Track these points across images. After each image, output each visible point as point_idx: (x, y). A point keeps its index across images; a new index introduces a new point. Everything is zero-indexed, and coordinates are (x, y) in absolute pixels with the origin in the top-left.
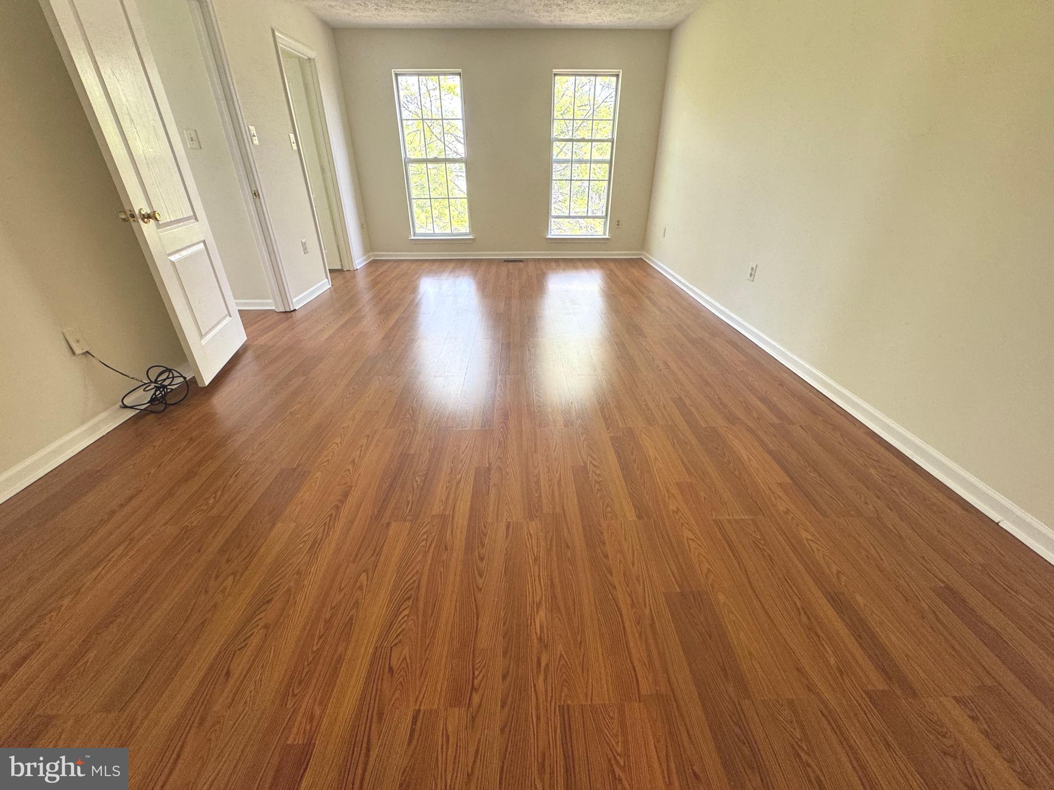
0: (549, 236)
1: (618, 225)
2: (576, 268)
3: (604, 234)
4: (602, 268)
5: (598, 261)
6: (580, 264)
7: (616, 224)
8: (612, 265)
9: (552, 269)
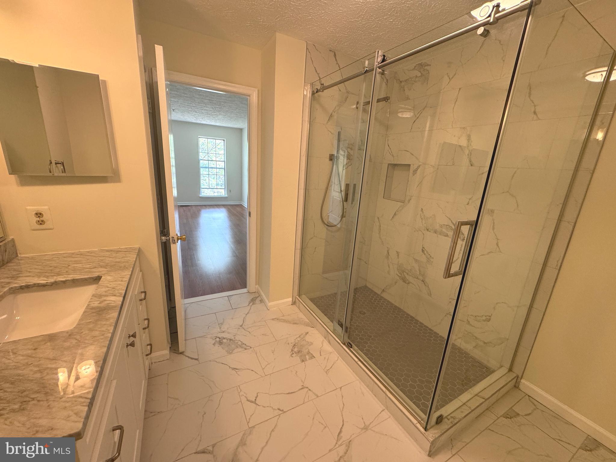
0: (201, 196)
1: (230, 192)
2: (214, 208)
3: (225, 195)
4: (225, 208)
5: (223, 205)
6: (215, 207)
7: (229, 191)
8: (229, 207)
9: (204, 209)
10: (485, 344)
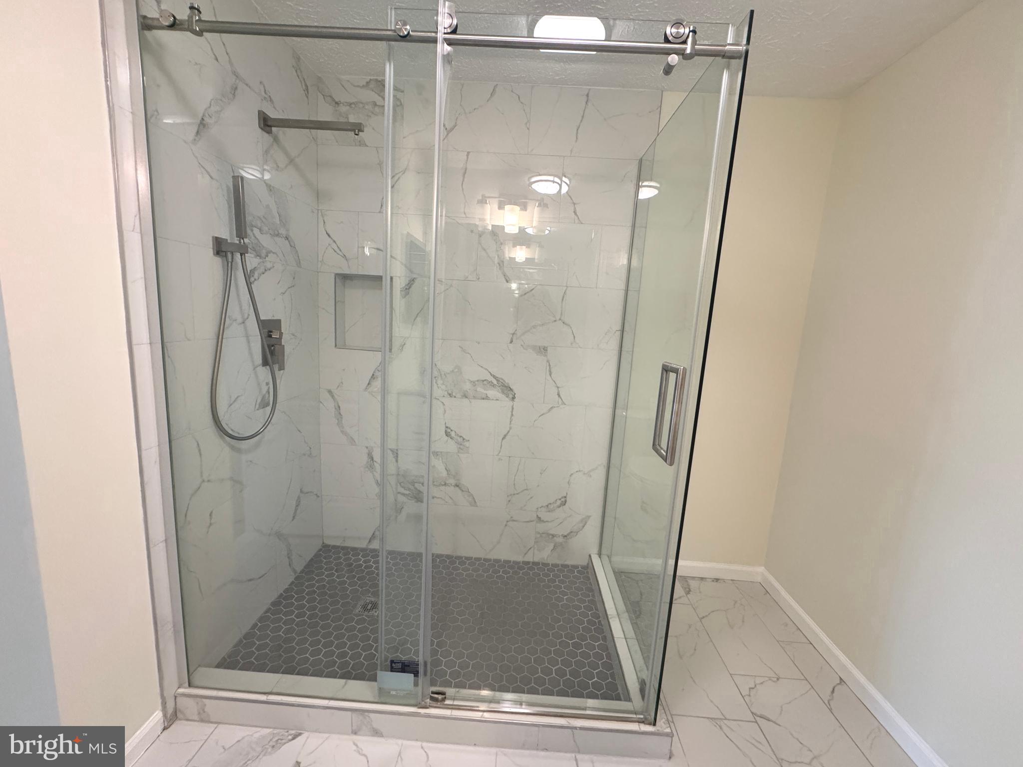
10: (565, 538)
